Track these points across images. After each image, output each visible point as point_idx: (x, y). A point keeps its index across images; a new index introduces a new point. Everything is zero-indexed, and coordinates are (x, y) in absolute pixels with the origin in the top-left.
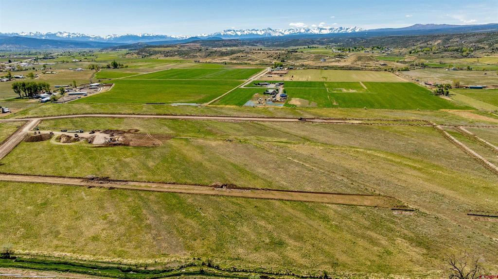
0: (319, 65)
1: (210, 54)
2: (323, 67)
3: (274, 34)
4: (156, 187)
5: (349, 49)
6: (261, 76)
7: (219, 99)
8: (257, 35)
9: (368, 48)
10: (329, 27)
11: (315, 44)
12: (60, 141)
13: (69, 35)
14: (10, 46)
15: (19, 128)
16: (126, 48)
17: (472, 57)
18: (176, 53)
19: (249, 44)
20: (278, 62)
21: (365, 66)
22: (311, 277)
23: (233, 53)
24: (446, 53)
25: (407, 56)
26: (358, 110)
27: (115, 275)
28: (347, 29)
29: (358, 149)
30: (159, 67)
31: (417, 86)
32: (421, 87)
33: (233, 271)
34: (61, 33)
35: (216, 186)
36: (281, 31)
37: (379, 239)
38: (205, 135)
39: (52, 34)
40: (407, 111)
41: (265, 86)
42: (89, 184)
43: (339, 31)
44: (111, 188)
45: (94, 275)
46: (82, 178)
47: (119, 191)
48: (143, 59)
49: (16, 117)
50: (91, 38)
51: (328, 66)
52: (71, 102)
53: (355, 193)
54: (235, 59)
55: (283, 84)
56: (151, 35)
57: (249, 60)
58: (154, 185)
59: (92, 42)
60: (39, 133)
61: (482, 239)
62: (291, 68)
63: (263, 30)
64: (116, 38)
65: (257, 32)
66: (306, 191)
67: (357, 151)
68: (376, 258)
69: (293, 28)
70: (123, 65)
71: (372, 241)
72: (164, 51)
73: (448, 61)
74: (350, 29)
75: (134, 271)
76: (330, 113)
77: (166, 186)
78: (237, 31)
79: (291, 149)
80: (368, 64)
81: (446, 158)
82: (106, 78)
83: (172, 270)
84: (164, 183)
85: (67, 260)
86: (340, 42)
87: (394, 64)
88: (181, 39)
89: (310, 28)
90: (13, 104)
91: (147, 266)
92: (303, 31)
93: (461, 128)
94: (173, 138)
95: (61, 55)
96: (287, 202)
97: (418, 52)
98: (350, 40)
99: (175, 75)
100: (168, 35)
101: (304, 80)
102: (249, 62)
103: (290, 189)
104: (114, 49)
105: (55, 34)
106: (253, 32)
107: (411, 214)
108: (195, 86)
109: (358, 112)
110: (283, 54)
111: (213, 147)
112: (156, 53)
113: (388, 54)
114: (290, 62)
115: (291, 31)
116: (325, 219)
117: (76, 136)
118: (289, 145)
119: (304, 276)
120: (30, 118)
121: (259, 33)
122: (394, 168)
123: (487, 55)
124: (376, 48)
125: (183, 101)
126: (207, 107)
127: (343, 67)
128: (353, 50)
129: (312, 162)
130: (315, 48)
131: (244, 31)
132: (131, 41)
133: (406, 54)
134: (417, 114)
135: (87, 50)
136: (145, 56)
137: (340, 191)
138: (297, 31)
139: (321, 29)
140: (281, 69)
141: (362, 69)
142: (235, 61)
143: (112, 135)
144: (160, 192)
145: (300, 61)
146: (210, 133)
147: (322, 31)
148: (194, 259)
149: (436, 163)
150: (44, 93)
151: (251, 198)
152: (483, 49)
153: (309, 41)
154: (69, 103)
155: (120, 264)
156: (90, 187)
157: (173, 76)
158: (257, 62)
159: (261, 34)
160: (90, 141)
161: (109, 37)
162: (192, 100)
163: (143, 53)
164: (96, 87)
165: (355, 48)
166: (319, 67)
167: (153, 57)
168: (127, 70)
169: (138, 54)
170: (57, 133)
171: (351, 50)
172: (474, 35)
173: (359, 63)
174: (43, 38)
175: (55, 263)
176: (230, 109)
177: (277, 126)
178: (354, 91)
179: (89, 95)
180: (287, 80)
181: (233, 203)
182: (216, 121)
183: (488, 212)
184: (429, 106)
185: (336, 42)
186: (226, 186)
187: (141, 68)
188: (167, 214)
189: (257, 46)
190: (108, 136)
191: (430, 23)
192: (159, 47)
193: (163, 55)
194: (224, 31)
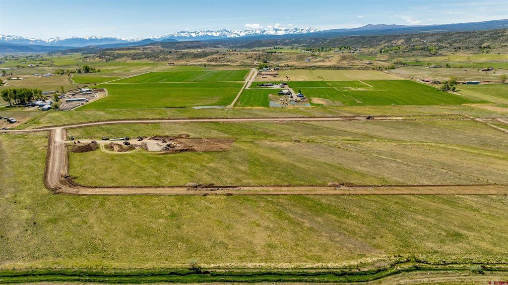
0: (304, 65)
1: (182, 56)
2: (310, 67)
3: (229, 36)
4: (275, 191)
5: (319, 50)
6: (254, 77)
7: (238, 101)
10: (285, 28)
11: (279, 45)
12: (113, 150)
13: (3, 38)
15: (49, 138)
16: (77, 52)
17: (441, 55)
18: (143, 56)
19: (211, 46)
20: (262, 63)
21: (352, 65)
23: (206, 54)
24: (415, 51)
25: (379, 55)
28: (302, 30)
29: (429, 144)
30: (136, 71)
31: (417, 83)
32: (421, 84)
35: (334, 186)
36: (236, 32)
38: (266, 137)
41: (269, 87)
42: (200, 192)
43: (294, 32)
44: (228, 195)
46: (184, 186)
47: (240, 197)
48: (108, 63)
50: (31, 41)
51: (315, 66)
52: (78, 109)
53: (472, 184)
54: (212, 61)
55: (286, 84)
56: (99, 38)
57: (228, 62)
58: (271, 189)
59: (33, 46)
60: (79, 142)
62: (277, 69)
63: (218, 31)
64: (60, 41)
65: (213, 33)
67: (431, 146)
69: (249, 29)
70: (95, 70)
72: (131, 54)
73: (421, 59)
74: (305, 30)
77: (284, 189)
78: (191, 33)
79: (366, 146)
80: (353, 63)
82: (89, 83)
83: (386, 269)
84: (278, 186)
86: (302, 42)
87: (377, 63)
88: (132, 42)
89: (265, 29)
91: (357, 267)
92: (258, 32)
93: (499, 119)
94: (235, 141)
95: (6, 59)
97: (387, 51)
98: (312, 40)
99: (162, 79)
100: (118, 37)
102: (229, 63)
103: (409, 184)
104: (64, 53)
106: (208, 33)
111: (287, 149)
112: (121, 56)
114: (273, 63)
115: (247, 32)
118: (360, 143)
120: (49, 127)
121: (214, 34)
122: (481, 159)
123: (453, 54)
124: (343, 48)
126: (235, 109)
127: (330, 67)
128: (322, 51)
129: (401, 158)
130: (281, 48)
131: (198, 33)
133: (376, 53)
136: (110, 60)
137: (456, 183)
138: (253, 33)
139: (277, 30)
140: (267, 69)
141: (350, 69)
142: (213, 63)
143: (164, 141)
144: (284, 195)
145: (283, 61)
147: (278, 32)
150: (37, 100)
152: (446, 48)
153: (272, 42)
154: (76, 110)
155: (328, 268)
156: (204, 195)
157: (160, 79)
158: (238, 63)
159: (216, 35)
160: (145, 148)
161: (52, 40)
162: (210, 103)
163: (106, 57)
164: (89, 93)
165: (322, 48)
166: (306, 67)
167: (118, 60)
169: (100, 57)
170: (100, 142)
172: (432, 35)
173: (344, 62)
177: (327, 125)
178: (363, 90)
179: (90, 101)
180: (286, 81)
181: (370, 201)
186: (343, 185)
187: (115, 72)
188: (317, 216)
190: (161, 143)
191: (381, 24)
192: (119, 50)
193: (130, 58)
194: (178, 32)
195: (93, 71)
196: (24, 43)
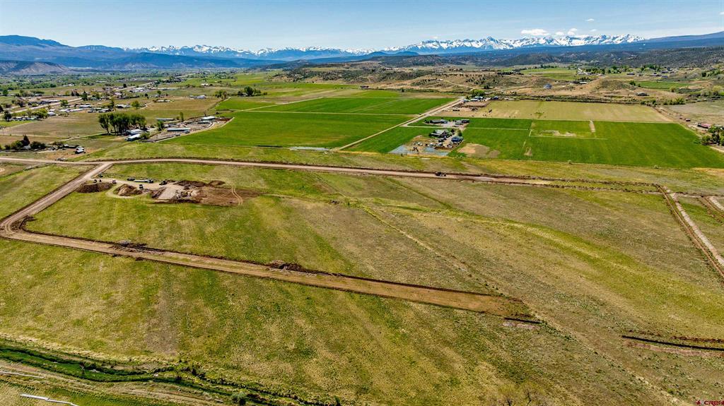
0: (539, 93)
1: (386, 77)
2: (544, 97)
3: (497, 47)
4: (196, 262)
5: (603, 70)
6: (444, 109)
7: (360, 142)
8: (472, 48)
9: (636, 68)
10: (586, 36)
11: (555, 61)
12: (117, 193)
13: (210, 50)
14: (137, 65)
15: (82, 173)
16: (279, 68)
18: (340, 75)
19: (453, 62)
20: (480, 89)
21: (612, 97)
22: (317, 404)
23: (419, 74)
26: (555, 165)
27: (71, 372)
28: (614, 38)
29: (516, 225)
30: (309, 95)
31: (682, 128)
32: (688, 132)
33: (219, 384)
34: (199, 47)
35: (273, 266)
36: (508, 42)
37: (454, 361)
38: (308, 193)
39: (189, 49)
40: (635, 168)
41: (438, 124)
42: (117, 252)
43: (600, 41)
44: (139, 259)
45: (48, 369)
46: (113, 243)
47: (146, 263)
48: (292, 84)
49: (87, 160)
50: (238, 53)
52: (163, 142)
53: (464, 290)
54: (418, 84)
55: (468, 122)
56: (318, 50)
57: (437, 86)
58: (195, 259)
59: (238, 59)
60: (100, 181)
61: (617, 375)
62: (495, 99)
63: (481, 41)
64: (271, 54)
65: (472, 43)
66: (395, 281)
67: (512, 228)
68: (429, 388)
69: (527, 38)
70: (260, 92)
71: (442, 363)
72: (324, 72)
74: (619, 38)
75: (97, 370)
76: (510, 168)
77: (209, 261)
78: (441, 42)
79: (414, 219)
80: (617, 93)
81: (649, 246)
82: (228, 110)
83: (144, 373)
84: (209, 257)
85: (29, 347)
86: (594, 58)
87: (660, 94)
89: (554, 37)
90: (94, 142)
91: (117, 363)
92: (542, 42)
93: (711, 198)
94: (262, 195)
95: (192, 77)
96: (355, 295)
97: (718, 73)
98: (612, 55)
99: (321, 107)
100: (344, 49)
101: (506, 116)
102: (436, 88)
103: (373, 277)
104: (264, 68)
105: (192, 49)
106: (466, 44)
107: (530, 328)
108: (341, 122)
109: (553, 168)
110: (489, 77)
111: (306, 211)
112: (312, 74)
113: (666, 78)
114: (498, 89)
115: (524, 42)
116: (394, 324)
117: (141, 187)
118: (415, 214)
119: (309, 401)
120: (103, 161)
121: (474, 45)
122: (552, 257)
124: (648, 68)
125: (308, 144)
126: (336, 154)
127: (576, 98)
128: (609, 72)
129: (433, 240)
130: (552, 67)
131: (452, 43)
132: (291, 57)
133: (695, 77)
134: (649, 174)
135: (228, 70)
136: (298, 79)
137: (444, 284)
138: (534, 43)
139: (572, 39)
140: (480, 99)
141: (605, 102)
142: (418, 88)
143: (187, 188)
144: (197, 268)
145: (513, 87)
146: (316, 190)
147: (574, 41)
148: (180, 361)
149: (626, 253)
150: (137, 128)
151: (310, 286)
153: (543, 57)
154: (160, 143)
155: (87, 358)
156: (115, 256)
158: (450, 89)
159: (477, 46)
160: (154, 195)
161: (262, 52)
162: (322, 143)
163: (296, 75)
164: (208, 121)
165: (615, 68)
166: (539, 97)
167: (308, 80)
168: (264, 99)
169: (289, 76)
170: (120, 182)
171: (606, 70)
173: (603, 91)
174: (178, 54)
175: (11, 350)
176: (366, 158)
177: (418, 185)
178: (572, 135)
179: (192, 132)
180: (479, 117)
181: (281, 290)
182: (335, 174)
183: (659, 335)
184: (679, 162)
185: (588, 59)
186: (288, 266)
187: (284, 96)
188: (185, 299)
189: (465, 64)
190: (181, 189)
192: (320, 66)
193: (322, 78)
194: (423, 42)
195: (259, 93)
196: (230, 56)
